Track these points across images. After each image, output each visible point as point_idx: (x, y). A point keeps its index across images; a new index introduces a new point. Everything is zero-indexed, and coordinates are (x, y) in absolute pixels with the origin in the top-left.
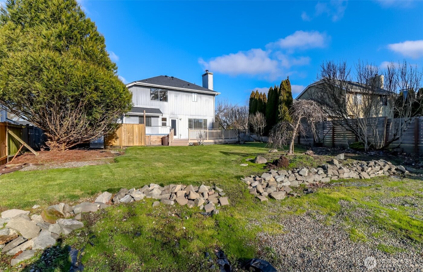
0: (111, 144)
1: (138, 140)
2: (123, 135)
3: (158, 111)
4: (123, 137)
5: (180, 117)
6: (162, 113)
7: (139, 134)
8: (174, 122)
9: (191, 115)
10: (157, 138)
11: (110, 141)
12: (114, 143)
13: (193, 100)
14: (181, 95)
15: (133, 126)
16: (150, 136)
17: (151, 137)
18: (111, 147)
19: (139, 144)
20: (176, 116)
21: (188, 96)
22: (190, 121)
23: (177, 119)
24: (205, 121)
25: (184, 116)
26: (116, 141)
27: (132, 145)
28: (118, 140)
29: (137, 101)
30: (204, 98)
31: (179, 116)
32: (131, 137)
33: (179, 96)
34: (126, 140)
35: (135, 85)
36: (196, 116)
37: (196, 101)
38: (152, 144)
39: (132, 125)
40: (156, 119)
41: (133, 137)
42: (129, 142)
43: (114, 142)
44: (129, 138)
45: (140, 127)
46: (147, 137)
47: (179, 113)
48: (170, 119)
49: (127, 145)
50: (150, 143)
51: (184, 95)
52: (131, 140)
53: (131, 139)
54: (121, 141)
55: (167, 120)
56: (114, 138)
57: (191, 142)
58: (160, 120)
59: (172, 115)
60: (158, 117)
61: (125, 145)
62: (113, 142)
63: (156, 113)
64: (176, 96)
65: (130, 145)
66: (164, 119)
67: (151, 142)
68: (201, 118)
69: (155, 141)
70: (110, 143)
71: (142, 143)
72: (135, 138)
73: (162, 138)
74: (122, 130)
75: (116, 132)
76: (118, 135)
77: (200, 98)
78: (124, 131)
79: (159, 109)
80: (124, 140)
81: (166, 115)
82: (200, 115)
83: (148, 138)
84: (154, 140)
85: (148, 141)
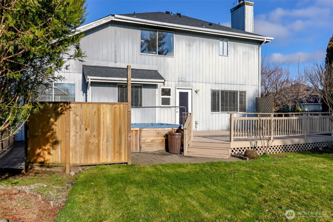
0: (41, 160)
1: (111, 148)
2: (72, 133)
3: (155, 75)
4: (72, 138)
5: (196, 86)
6: (163, 79)
7: (114, 132)
8: (184, 97)
9: (217, 82)
10: (155, 134)
11: (38, 151)
12: (47, 157)
13: (221, 54)
14: (198, 43)
15: (99, 110)
16: (140, 131)
17: (143, 133)
18: (41, 166)
19: (114, 158)
20: (189, 85)
21: (211, 45)
22: (214, 94)
23: (189, 92)
24: (243, 94)
25: (204, 84)
26: (52, 152)
27: (94, 162)
28: (59, 147)
29: (115, 56)
30: (242, 48)
31: (194, 84)
32: (94, 140)
33: (195, 45)
34: (81, 149)
35: (113, 23)
36: (226, 86)
37: (225, 54)
38: (145, 149)
39: (95, 106)
40: (151, 90)
41: (99, 140)
42: (87, 152)
43: (49, 153)
44: (88, 142)
45: (117, 110)
46: (134, 133)
47: (194, 80)
48: (178, 91)
49: (83, 162)
50: (140, 147)
51: (205, 44)
52: (92, 147)
53: (93, 143)
54: (66, 151)
55: (172, 92)
56: (48, 141)
57: (236, 147)
58: (158, 91)
59: (181, 83)
60: (155, 86)
61: (78, 163)
62: (46, 153)
63: (151, 78)
64: (190, 46)
65: (89, 163)
66: (166, 92)
67: (142, 146)
68: (235, 90)
69: (152, 141)
70: (39, 155)
71: (120, 154)
72: (103, 142)
73: (166, 136)
74: (69, 121)
75: (54, 127)
76: (59, 136)
77: (234, 48)
78: (75, 122)
79: (156, 71)
80: (75, 147)
81: (170, 83)
82: (233, 83)
83: (136, 134)
84: (149, 140)
85: (136, 141)
